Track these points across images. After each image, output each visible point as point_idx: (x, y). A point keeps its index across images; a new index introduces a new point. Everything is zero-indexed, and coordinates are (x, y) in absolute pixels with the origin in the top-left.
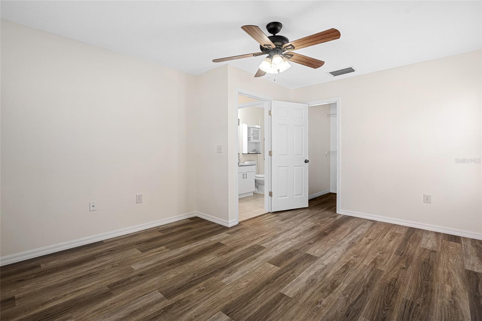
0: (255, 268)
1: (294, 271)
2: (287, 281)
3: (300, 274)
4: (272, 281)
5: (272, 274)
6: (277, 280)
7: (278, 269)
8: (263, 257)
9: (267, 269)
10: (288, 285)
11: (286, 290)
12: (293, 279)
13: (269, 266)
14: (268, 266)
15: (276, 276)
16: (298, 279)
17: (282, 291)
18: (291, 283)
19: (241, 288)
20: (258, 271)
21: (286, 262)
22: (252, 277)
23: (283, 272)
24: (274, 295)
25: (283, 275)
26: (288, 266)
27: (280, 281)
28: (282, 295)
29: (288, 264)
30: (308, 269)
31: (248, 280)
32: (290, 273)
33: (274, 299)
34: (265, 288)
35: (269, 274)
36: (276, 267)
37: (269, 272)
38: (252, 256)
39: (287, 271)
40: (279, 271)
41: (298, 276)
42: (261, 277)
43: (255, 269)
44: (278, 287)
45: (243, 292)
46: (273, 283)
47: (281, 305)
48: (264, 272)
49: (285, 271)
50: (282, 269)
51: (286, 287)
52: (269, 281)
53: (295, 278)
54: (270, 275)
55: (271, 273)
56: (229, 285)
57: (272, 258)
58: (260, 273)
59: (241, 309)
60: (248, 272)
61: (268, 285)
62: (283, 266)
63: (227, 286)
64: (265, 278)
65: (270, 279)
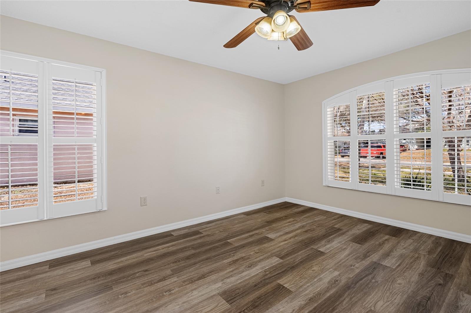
0: (308, 285)
1: (263, 277)
2: (274, 268)
3: (258, 273)
4: (288, 269)
5: (288, 275)
6: (283, 270)
7: (281, 281)
8: (299, 303)
9: (293, 282)
10: (274, 264)
11: (277, 261)
12: (268, 269)
13: (290, 286)
14: (292, 286)
15: (284, 273)
16: (263, 269)
17: (281, 261)
18: (271, 266)
19: (317, 266)
20: (304, 281)
21: (268, 290)
22: (309, 274)
23: (275, 276)
24: (288, 259)
25: (276, 273)
26: (268, 284)
27: (281, 268)
28: (281, 258)
29: (266, 287)
30: (246, 278)
31: (312, 272)
32: (268, 275)
33: (289, 256)
34: (296, 264)
35: (291, 276)
36: (282, 283)
37: (291, 278)
38: (316, 305)
39: (270, 278)
40: (279, 278)
41: (262, 271)
42: (300, 273)
43: (307, 283)
44: (284, 264)
45: (314, 262)
46: (288, 267)
47: (283, 253)
48: (297, 279)
49: (273, 277)
50: (275, 281)
51: (277, 263)
52: (291, 269)
53: (266, 270)
54: (291, 274)
55: (289, 277)
56: (330, 269)
57: (286, 299)
58: (301, 277)
59: (312, 253)
60: (315, 280)
61: (293, 265)
62: (273, 284)
63: (331, 268)
64: (296, 272)
65: (290, 270)
